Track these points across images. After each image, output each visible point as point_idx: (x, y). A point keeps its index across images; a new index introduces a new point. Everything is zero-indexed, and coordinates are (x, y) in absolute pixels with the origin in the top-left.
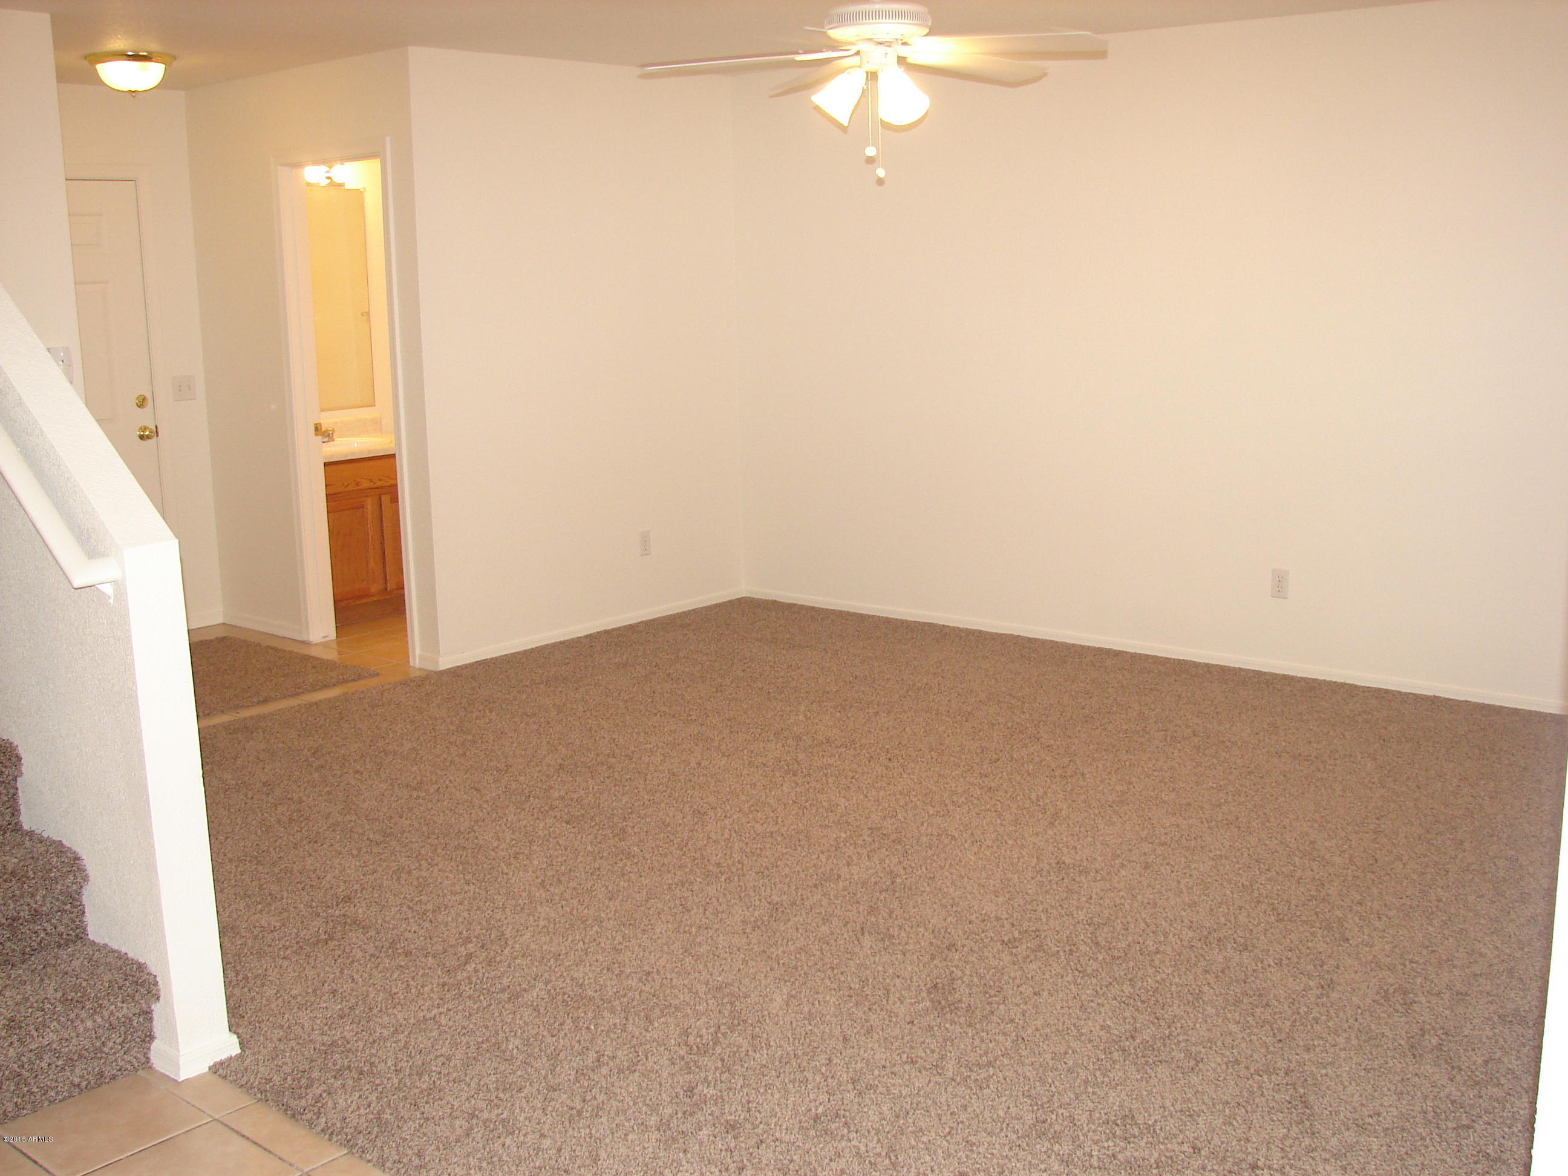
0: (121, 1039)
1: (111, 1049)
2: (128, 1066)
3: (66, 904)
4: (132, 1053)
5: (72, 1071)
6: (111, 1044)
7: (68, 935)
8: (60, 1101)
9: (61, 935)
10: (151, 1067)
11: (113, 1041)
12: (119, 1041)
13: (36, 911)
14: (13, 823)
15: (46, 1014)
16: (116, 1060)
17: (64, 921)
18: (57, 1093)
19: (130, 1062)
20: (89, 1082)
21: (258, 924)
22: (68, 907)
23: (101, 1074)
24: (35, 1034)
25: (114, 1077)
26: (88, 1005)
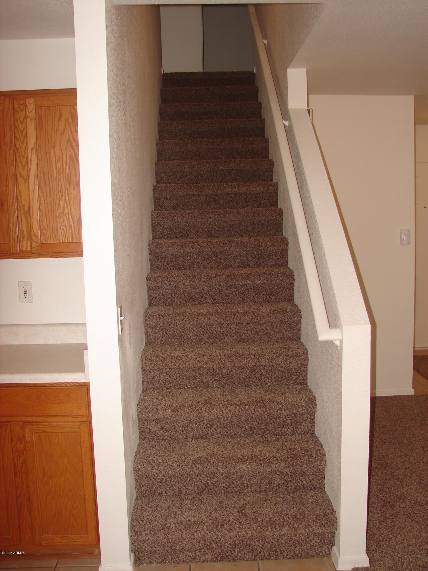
0: (319, 541)
1: (314, 544)
2: (321, 554)
3: (317, 473)
4: (323, 548)
5: (295, 548)
6: (314, 542)
7: (316, 486)
8: (288, 559)
9: (313, 485)
10: (330, 558)
11: (315, 540)
12: (318, 541)
13: (303, 472)
14: (311, 430)
15: (285, 521)
16: (315, 549)
17: (315, 479)
18: (287, 555)
19: (321, 552)
20: (302, 555)
21: (415, 499)
22: (318, 474)
23: (308, 553)
24: (278, 529)
25: (313, 556)
26: (304, 523)
